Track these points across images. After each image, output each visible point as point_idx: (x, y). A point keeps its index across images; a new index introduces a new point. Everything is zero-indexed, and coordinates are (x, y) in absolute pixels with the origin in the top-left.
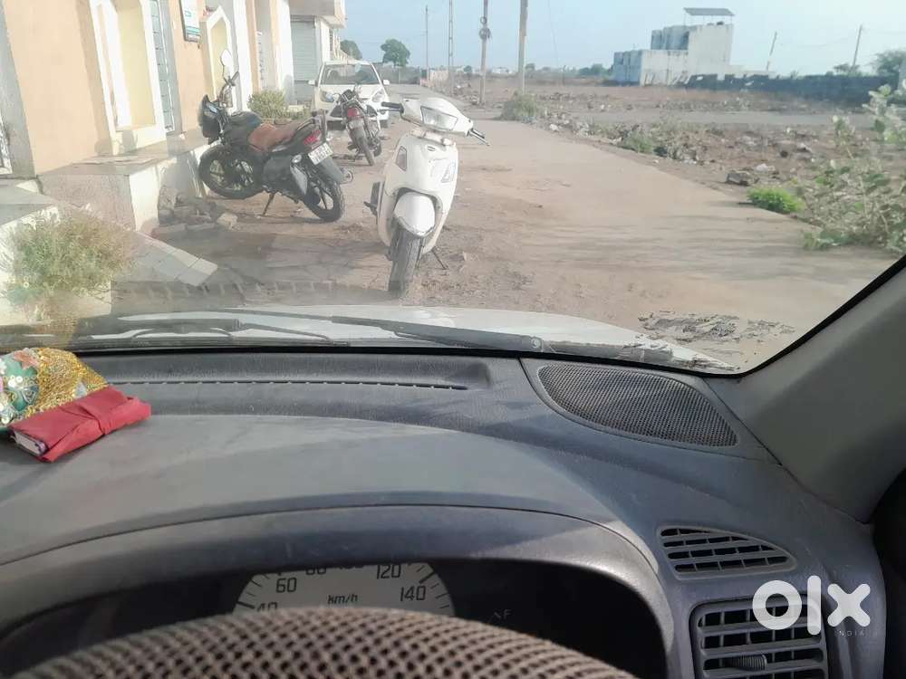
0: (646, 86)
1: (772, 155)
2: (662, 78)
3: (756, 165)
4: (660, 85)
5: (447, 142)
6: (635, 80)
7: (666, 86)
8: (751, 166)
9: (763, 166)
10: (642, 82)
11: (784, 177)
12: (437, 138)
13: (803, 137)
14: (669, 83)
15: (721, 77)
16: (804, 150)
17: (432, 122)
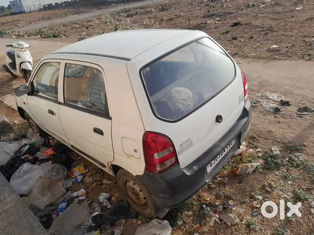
0: (29, 12)
1: (85, 29)
2: (33, 9)
3: (82, 33)
4: (33, 11)
5: (26, 50)
6: (23, 10)
7: (36, 11)
8: (81, 34)
9: (84, 33)
10: (26, 11)
11: (91, 35)
12: (24, 50)
13: (89, 21)
14: (36, 9)
15: (54, 4)
16: (91, 25)
17: (21, 47)
